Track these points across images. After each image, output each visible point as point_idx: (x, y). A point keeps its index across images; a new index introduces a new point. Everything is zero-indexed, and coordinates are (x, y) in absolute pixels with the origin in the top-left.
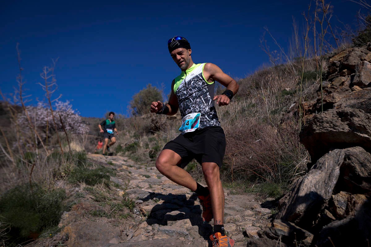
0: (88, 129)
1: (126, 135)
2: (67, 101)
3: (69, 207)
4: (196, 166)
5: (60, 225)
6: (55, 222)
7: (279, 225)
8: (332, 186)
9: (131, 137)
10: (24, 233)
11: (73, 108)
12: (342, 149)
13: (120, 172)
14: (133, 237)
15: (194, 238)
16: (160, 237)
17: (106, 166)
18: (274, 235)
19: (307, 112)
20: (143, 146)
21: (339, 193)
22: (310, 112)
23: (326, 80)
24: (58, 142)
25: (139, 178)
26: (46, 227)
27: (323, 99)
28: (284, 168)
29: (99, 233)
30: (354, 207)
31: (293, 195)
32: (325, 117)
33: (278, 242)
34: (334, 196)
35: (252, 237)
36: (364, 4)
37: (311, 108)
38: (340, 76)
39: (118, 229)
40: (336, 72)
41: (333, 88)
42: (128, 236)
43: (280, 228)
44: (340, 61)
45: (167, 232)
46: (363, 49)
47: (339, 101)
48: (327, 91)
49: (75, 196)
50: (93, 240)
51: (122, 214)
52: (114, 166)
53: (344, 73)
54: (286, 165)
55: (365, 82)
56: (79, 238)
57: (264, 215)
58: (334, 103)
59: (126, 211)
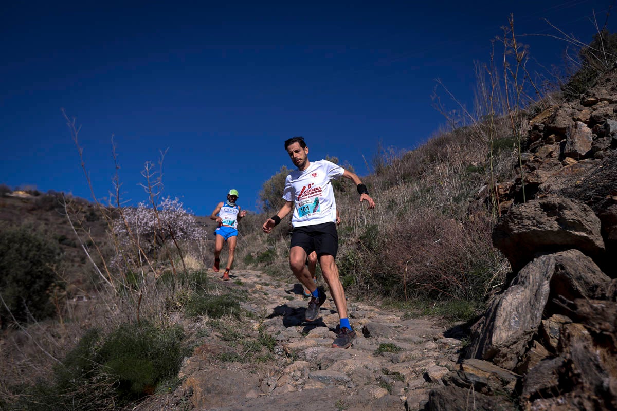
0: (205, 233)
1: (257, 239)
2: (176, 198)
3: (190, 350)
4: (356, 279)
5: (181, 375)
6: (174, 371)
7: (471, 368)
8: (540, 309)
9: (264, 242)
10: (137, 387)
11: (184, 207)
12: (552, 253)
13: (253, 294)
14: (277, 388)
15: (357, 386)
16: (312, 386)
17: (233, 288)
18: (464, 382)
19: (503, 198)
20: (281, 255)
21: (552, 316)
22: (508, 197)
23: (526, 150)
24: (167, 256)
25: (278, 301)
26: (162, 378)
27: (524, 179)
28: (476, 278)
29: (231, 385)
30: (569, 341)
31: (488, 322)
32: (525, 212)
33: (470, 390)
34: (544, 322)
35: (436, 381)
36: (571, 40)
37: (508, 192)
38: (546, 144)
39: (256, 377)
40: (540, 139)
41: (538, 161)
42: (269, 386)
43: (471, 372)
44: (543, 123)
45: (321, 379)
46: (575, 103)
47: (546, 181)
48: (529, 166)
49: (196, 335)
50: (225, 394)
51: (259, 356)
52: (243, 286)
53: (551, 139)
54: (480, 274)
55: (581, 151)
56: (206, 392)
57: (452, 348)
58: (539, 184)
59: (265, 351)
